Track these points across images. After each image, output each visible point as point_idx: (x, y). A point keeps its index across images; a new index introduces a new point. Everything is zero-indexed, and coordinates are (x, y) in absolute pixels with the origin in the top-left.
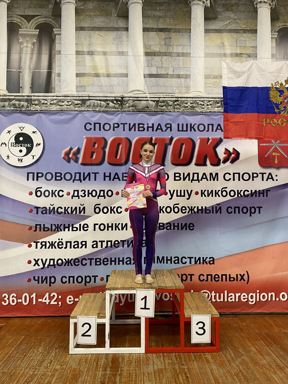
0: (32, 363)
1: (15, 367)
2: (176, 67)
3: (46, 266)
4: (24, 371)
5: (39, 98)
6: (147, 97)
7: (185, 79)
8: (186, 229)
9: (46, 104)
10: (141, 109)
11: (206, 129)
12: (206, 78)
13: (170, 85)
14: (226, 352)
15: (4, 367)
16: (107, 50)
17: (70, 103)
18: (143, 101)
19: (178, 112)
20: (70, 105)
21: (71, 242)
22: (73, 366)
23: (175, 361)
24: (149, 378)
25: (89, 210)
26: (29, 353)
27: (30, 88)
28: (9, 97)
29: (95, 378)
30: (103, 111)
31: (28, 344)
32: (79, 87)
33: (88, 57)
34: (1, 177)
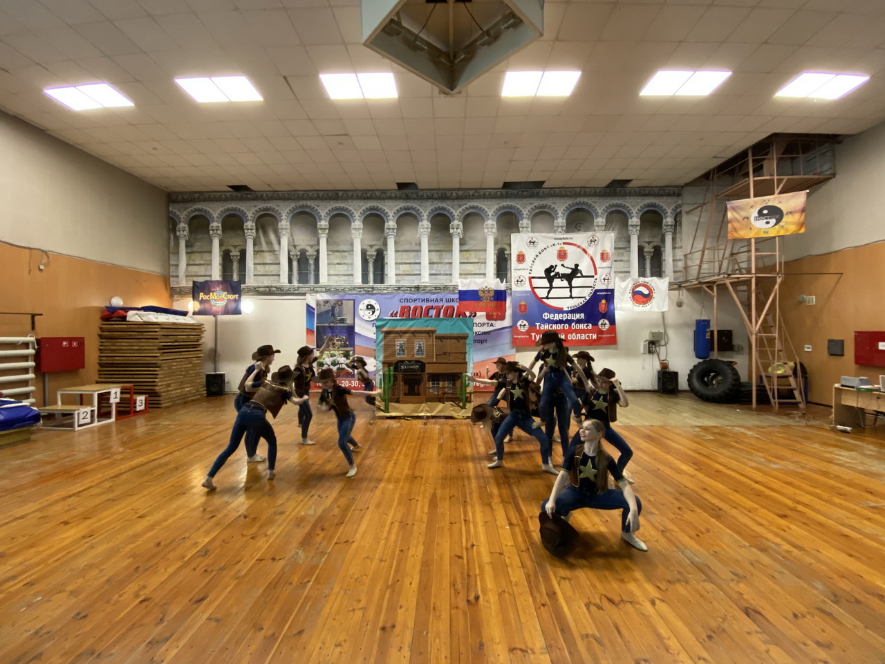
2: (445, 270)
5: (378, 286)
6: (431, 285)
7: (449, 276)
9: (381, 289)
10: (427, 291)
13: (442, 279)
18: (428, 287)
19: (446, 292)
20: (392, 290)
27: (373, 282)
28: (363, 286)
30: (409, 293)
32: (397, 281)
33: (401, 266)
34: (360, 326)
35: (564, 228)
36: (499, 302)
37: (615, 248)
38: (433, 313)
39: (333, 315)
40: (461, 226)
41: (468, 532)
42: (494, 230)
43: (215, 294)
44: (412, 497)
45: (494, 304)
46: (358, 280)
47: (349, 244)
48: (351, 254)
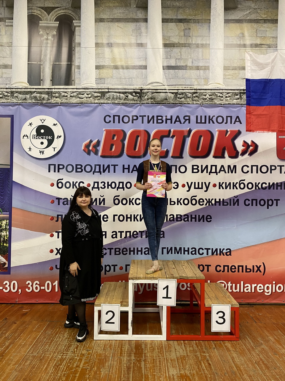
0: (59, 347)
1: (44, 351)
2: (195, 58)
4: (53, 355)
5: (59, 90)
6: (166, 89)
7: (203, 71)
8: (204, 221)
9: (67, 96)
10: (160, 101)
11: (225, 121)
12: (225, 70)
13: (189, 77)
14: (246, 341)
15: (33, 351)
16: (127, 42)
17: (90, 96)
18: (161, 93)
19: (197, 104)
20: (89, 98)
22: (99, 351)
23: (196, 349)
24: (172, 364)
25: (109, 201)
26: (56, 338)
27: (51, 80)
28: (30, 89)
29: (120, 363)
30: (122, 104)
31: (54, 329)
32: (99, 80)
33: (107, 50)
34: (23, 168)
38: (170, 144)
46: (20, 78)
47: (5, 5)
48: (7, 26)
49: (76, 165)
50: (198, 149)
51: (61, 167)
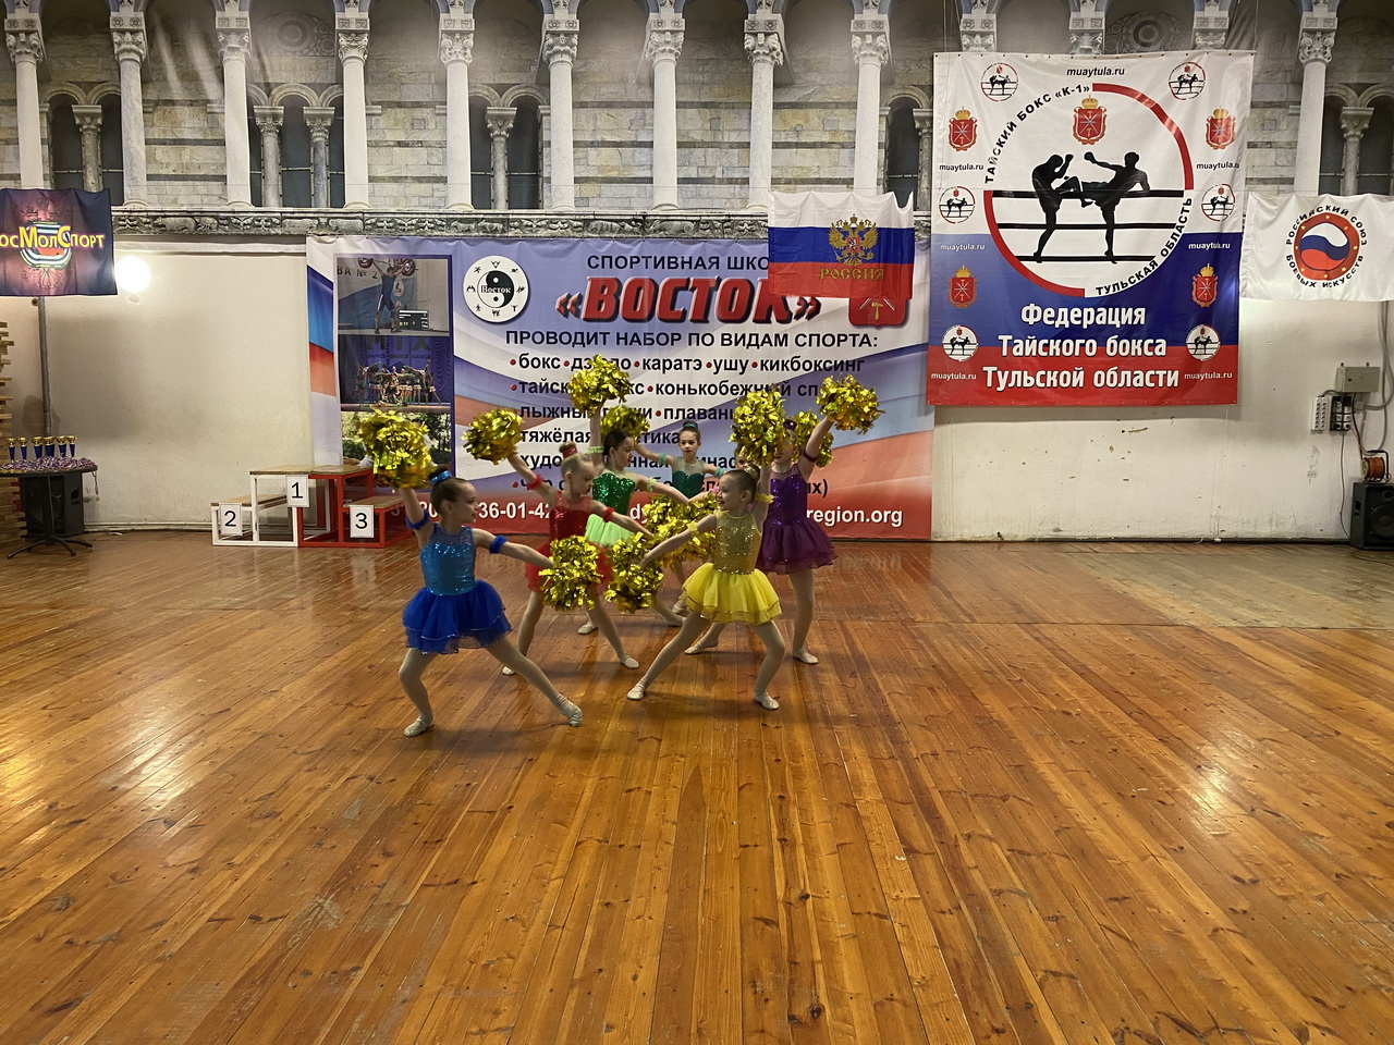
2: (727, 165)
3: (538, 465)
5: (520, 217)
6: (682, 215)
7: (741, 186)
9: (531, 226)
10: (673, 234)
13: (718, 195)
16: (622, 140)
17: (566, 225)
18: (675, 222)
19: (728, 238)
20: (566, 228)
21: (571, 434)
27: (507, 202)
28: (476, 215)
30: (615, 238)
32: (581, 200)
33: (592, 152)
34: (469, 337)
35: (1100, 39)
36: (892, 264)
37: (1253, 106)
38: (688, 301)
39: (388, 303)
40: (780, 27)
41: (790, 867)
42: (883, 41)
43: (33, 230)
44: (634, 785)
45: (872, 273)
46: (460, 197)
47: (433, 81)
48: (438, 115)
49: (548, 333)
50: (730, 309)
51: (525, 335)
